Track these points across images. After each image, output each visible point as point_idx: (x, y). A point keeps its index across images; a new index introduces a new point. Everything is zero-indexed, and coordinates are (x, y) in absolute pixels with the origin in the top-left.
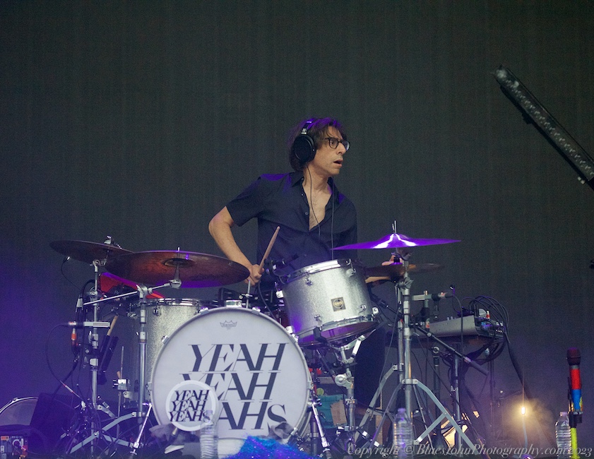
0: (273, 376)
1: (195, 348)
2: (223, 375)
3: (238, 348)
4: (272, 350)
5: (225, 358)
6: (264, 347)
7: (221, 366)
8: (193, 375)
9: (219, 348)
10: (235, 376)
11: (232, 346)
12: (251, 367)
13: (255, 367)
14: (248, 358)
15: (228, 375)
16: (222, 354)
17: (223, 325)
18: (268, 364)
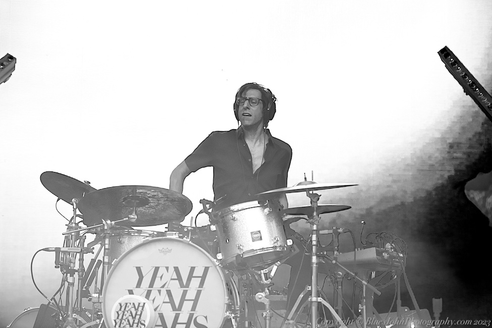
0: (199, 293)
1: (139, 269)
2: (159, 291)
3: (172, 270)
4: (199, 272)
5: (161, 277)
6: (193, 269)
7: (158, 283)
8: (136, 291)
9: (157, 269)
10: (169, 293)
11: (167, 268)
12: (182, 285)
13: (185, 286)
14: (179, 278)
15: (164, 291)
16: (159, 275)
17: (161, 251)
18: (195, 283)
